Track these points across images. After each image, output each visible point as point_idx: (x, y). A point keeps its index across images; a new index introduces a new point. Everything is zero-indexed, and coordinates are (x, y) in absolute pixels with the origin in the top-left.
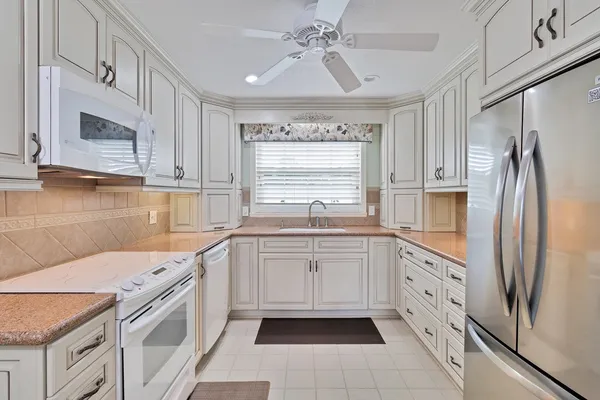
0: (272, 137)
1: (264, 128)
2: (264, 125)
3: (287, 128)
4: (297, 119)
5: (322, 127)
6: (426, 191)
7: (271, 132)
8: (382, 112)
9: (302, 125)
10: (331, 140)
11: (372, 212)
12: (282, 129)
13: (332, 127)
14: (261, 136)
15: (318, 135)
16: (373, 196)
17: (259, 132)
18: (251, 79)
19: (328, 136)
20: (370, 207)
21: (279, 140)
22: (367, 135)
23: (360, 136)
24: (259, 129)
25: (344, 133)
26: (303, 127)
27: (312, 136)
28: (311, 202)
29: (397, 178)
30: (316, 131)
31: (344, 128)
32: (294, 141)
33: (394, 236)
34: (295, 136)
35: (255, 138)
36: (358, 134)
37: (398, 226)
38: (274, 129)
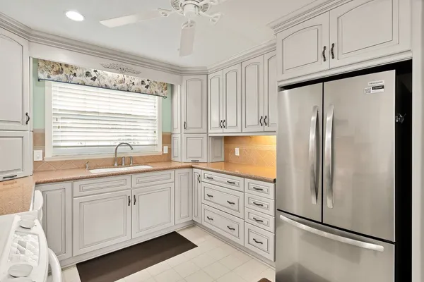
0: (75, 79)
1: (65, 69)
2: (66, 66)
3: (94, 74)
4: (108, 68)
5: (129, 79)
6: (210, 135)
7: (75, 75)
8: (178, 77)
9: (110, 74)
10: (135, 92)
11: (166, 151)
12: (88, 74)
13: (137, 80)
14: (62, 76)
15: (124, 85)
16: (167, 139)
17: (59, 72)
18: (75, 16)
19: (134, 88)
20: (165, 147)
21: (84, 84)
22: (165, 92)
23: (159, 91)
24: (59, 69)
25: (147, 87)
26: (111, 76)
27: (119, 86)
28: (118, 144)
29: (189, 125)
30: (122, 82)
31: (147, 83)
32: (100, 87)
33: (192, 167)
34: (103, 83)
35: (53, 77)
36: (157, 90)
37: (190, 160)
38: (78, 72)
